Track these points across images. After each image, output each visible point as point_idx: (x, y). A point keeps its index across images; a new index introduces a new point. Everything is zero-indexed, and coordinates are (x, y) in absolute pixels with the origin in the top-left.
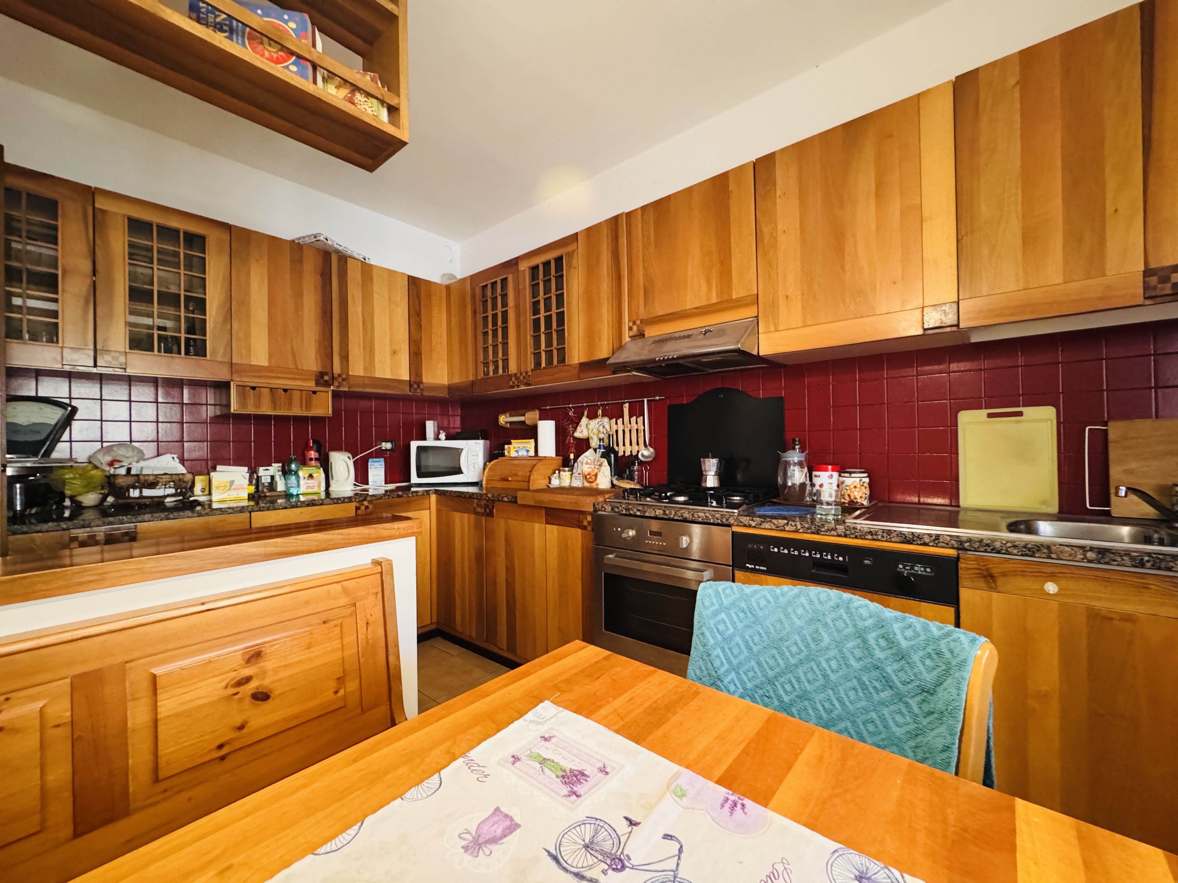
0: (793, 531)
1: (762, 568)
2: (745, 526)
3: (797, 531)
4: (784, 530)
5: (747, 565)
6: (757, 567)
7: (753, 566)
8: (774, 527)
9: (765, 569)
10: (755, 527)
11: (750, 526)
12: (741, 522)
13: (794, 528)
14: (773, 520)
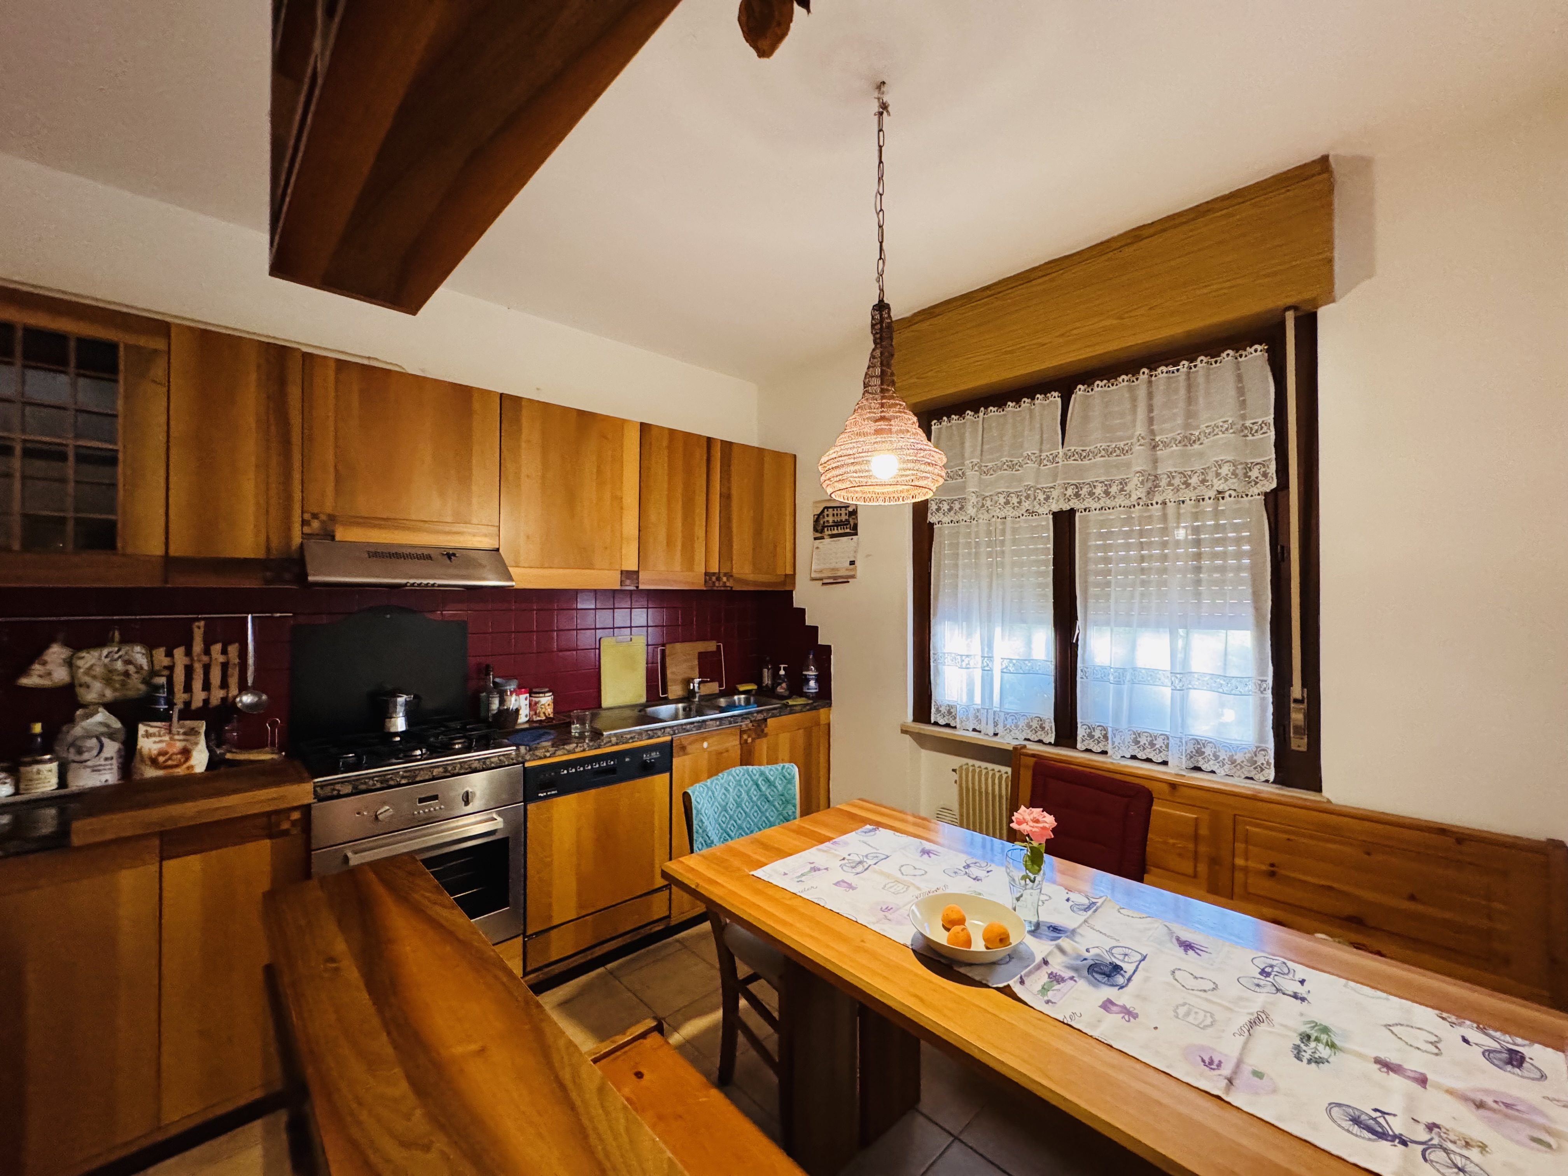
0: (582, 751)
1: (553, 792)
2: (541, 758)
3: (584, 750)
4: (575, 752)
5: (540, 795)
6: (549, 793)
7: (545, 794)
8: (566, 752)
9: (556, 792)
10: (550, 757)
11: (545, 757)
12: (537, 756)
13: (582, 749)
14: (565, 747)
